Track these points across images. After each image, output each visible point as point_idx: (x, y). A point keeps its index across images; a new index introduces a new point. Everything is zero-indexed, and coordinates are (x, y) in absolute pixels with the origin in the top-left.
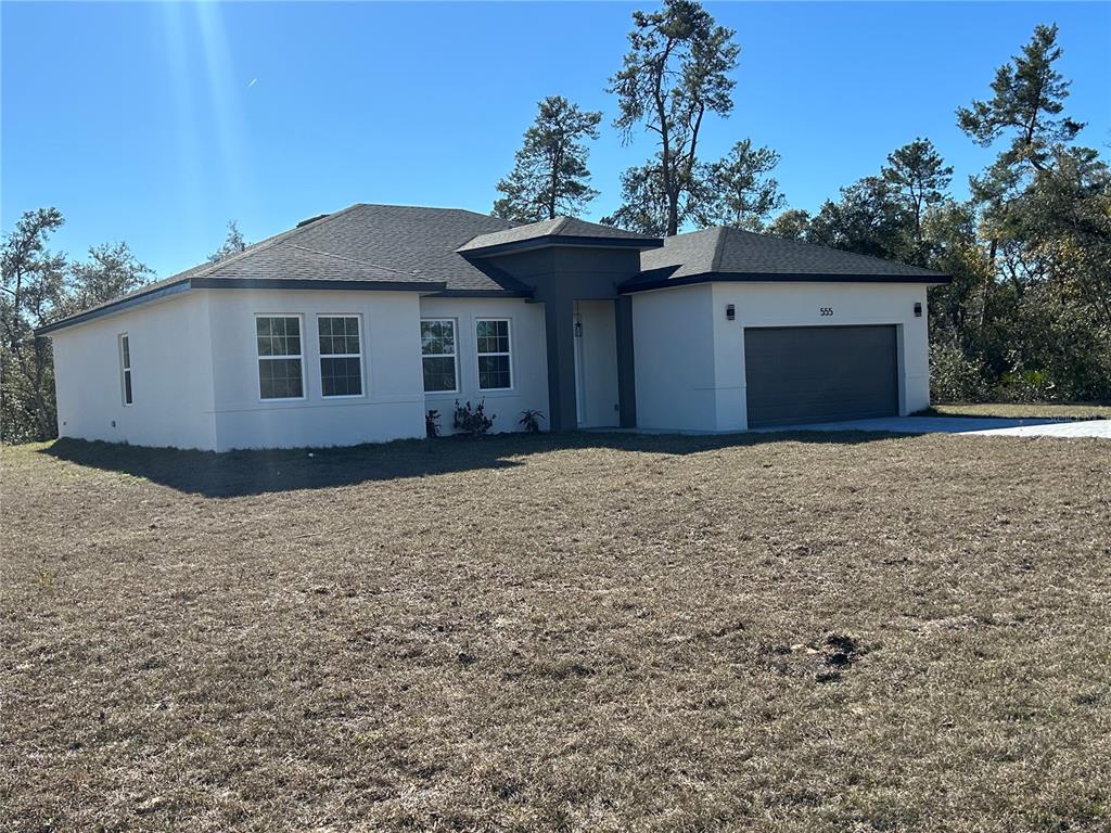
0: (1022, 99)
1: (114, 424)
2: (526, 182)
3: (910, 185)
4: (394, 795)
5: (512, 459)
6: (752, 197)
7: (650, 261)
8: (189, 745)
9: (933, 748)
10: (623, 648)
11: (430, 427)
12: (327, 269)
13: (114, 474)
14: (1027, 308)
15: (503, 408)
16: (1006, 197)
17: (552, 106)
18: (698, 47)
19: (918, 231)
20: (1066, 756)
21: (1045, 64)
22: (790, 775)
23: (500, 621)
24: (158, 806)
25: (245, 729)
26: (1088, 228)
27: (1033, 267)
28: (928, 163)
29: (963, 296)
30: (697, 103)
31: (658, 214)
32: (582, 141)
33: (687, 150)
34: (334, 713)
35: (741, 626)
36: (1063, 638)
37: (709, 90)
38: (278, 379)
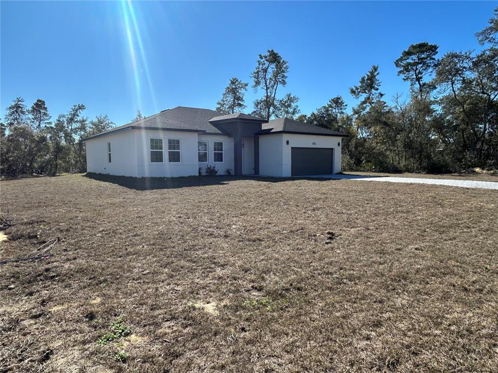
0: (368, 86)
1: (105, 169)
2: (225, 102)
3: (335, 109)
4: (215, 271)
5: (225, 182)
6: (291, 110)
7: (265, 127)
8: (153, 257)
9: (361, 261)
10: (270, 234)
11: (200, 173)
12: (171, 125)
13: (107, 183)
14: (367, 145)
15: (221, 168)
16: (362, 114)
17: (234, 80)
18: (277, 66)
19: (337, 122)
20: (396, 264)
21: (375, 76)
22: (324, 267)
23: (234, 226)
24: (148, 273)
25: (168, 253)
26: (385, 124)
27: (368, 134)
28: (340, 103)
29: (349, 141)
30: (276, 82)
31: (264, 113)
32: (242, 91)
33: (273, 95)
34: (192, 249)
35: (302, 229)
36: (389, 234)
37: (280, 78)
38: (156, 157)
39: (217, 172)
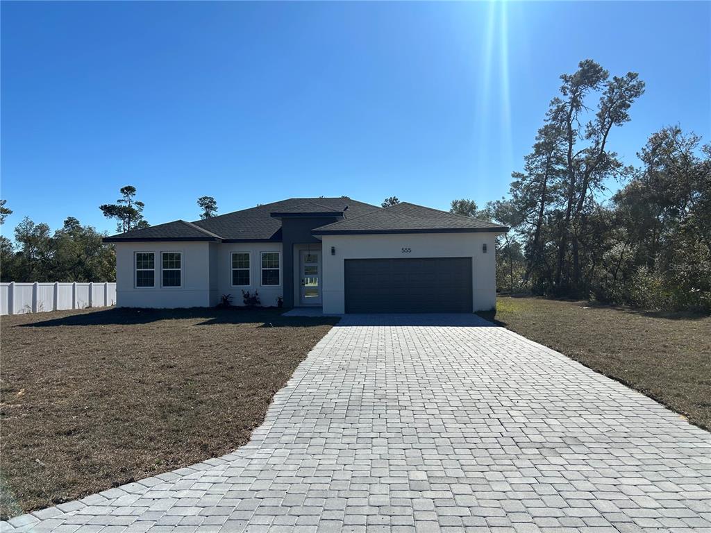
38: (144, 279)
39: (259, 303)
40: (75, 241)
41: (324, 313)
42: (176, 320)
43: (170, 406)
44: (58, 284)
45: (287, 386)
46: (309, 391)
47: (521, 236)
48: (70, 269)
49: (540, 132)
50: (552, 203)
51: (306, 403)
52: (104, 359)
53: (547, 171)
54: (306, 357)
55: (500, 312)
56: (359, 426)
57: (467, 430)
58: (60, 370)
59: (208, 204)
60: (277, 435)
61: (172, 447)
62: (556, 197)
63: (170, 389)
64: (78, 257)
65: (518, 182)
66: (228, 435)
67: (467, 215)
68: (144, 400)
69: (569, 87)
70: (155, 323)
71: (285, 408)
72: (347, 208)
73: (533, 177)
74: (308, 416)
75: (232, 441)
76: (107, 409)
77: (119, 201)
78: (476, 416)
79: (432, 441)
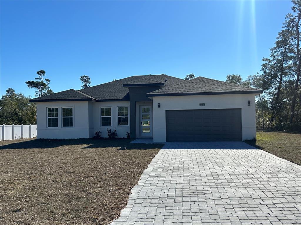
38: (52, 123)
39: (117, 135)
40: (13, 101)
41: (154, 141)
42: (70, 146)
43: (72, 195)
44: (5, 125)
45: (137, 184)
46: (151, 187)
47: (268, 96)
48: (10, 117)
49: (279, 34)
50: (287, 76)
51: (150, 194)
52: (33, 168)
53: (283, 57)
54: (147, 167)
55: (258, 140)
56: (183, 208)
57: (248, 212)
58: (9, 174)
59: (85, 79)
60: (135, 213)
61: (76, 220)
62: (289, 72)
63: (71, 186)
64: (15, 110)
65: (266, 64)
66: (107, 213)
67: (236, 83)
68: (57, 192)
69: (297, 7)
70: (59, 147)
71: (138, 198)
72: (166, 80)
73: (275, 61)
74: (152, 202)
75: (110, 217)
76: (37, 197)
77: (36, 79)
78: (253, 203)
79: (227, 218)
